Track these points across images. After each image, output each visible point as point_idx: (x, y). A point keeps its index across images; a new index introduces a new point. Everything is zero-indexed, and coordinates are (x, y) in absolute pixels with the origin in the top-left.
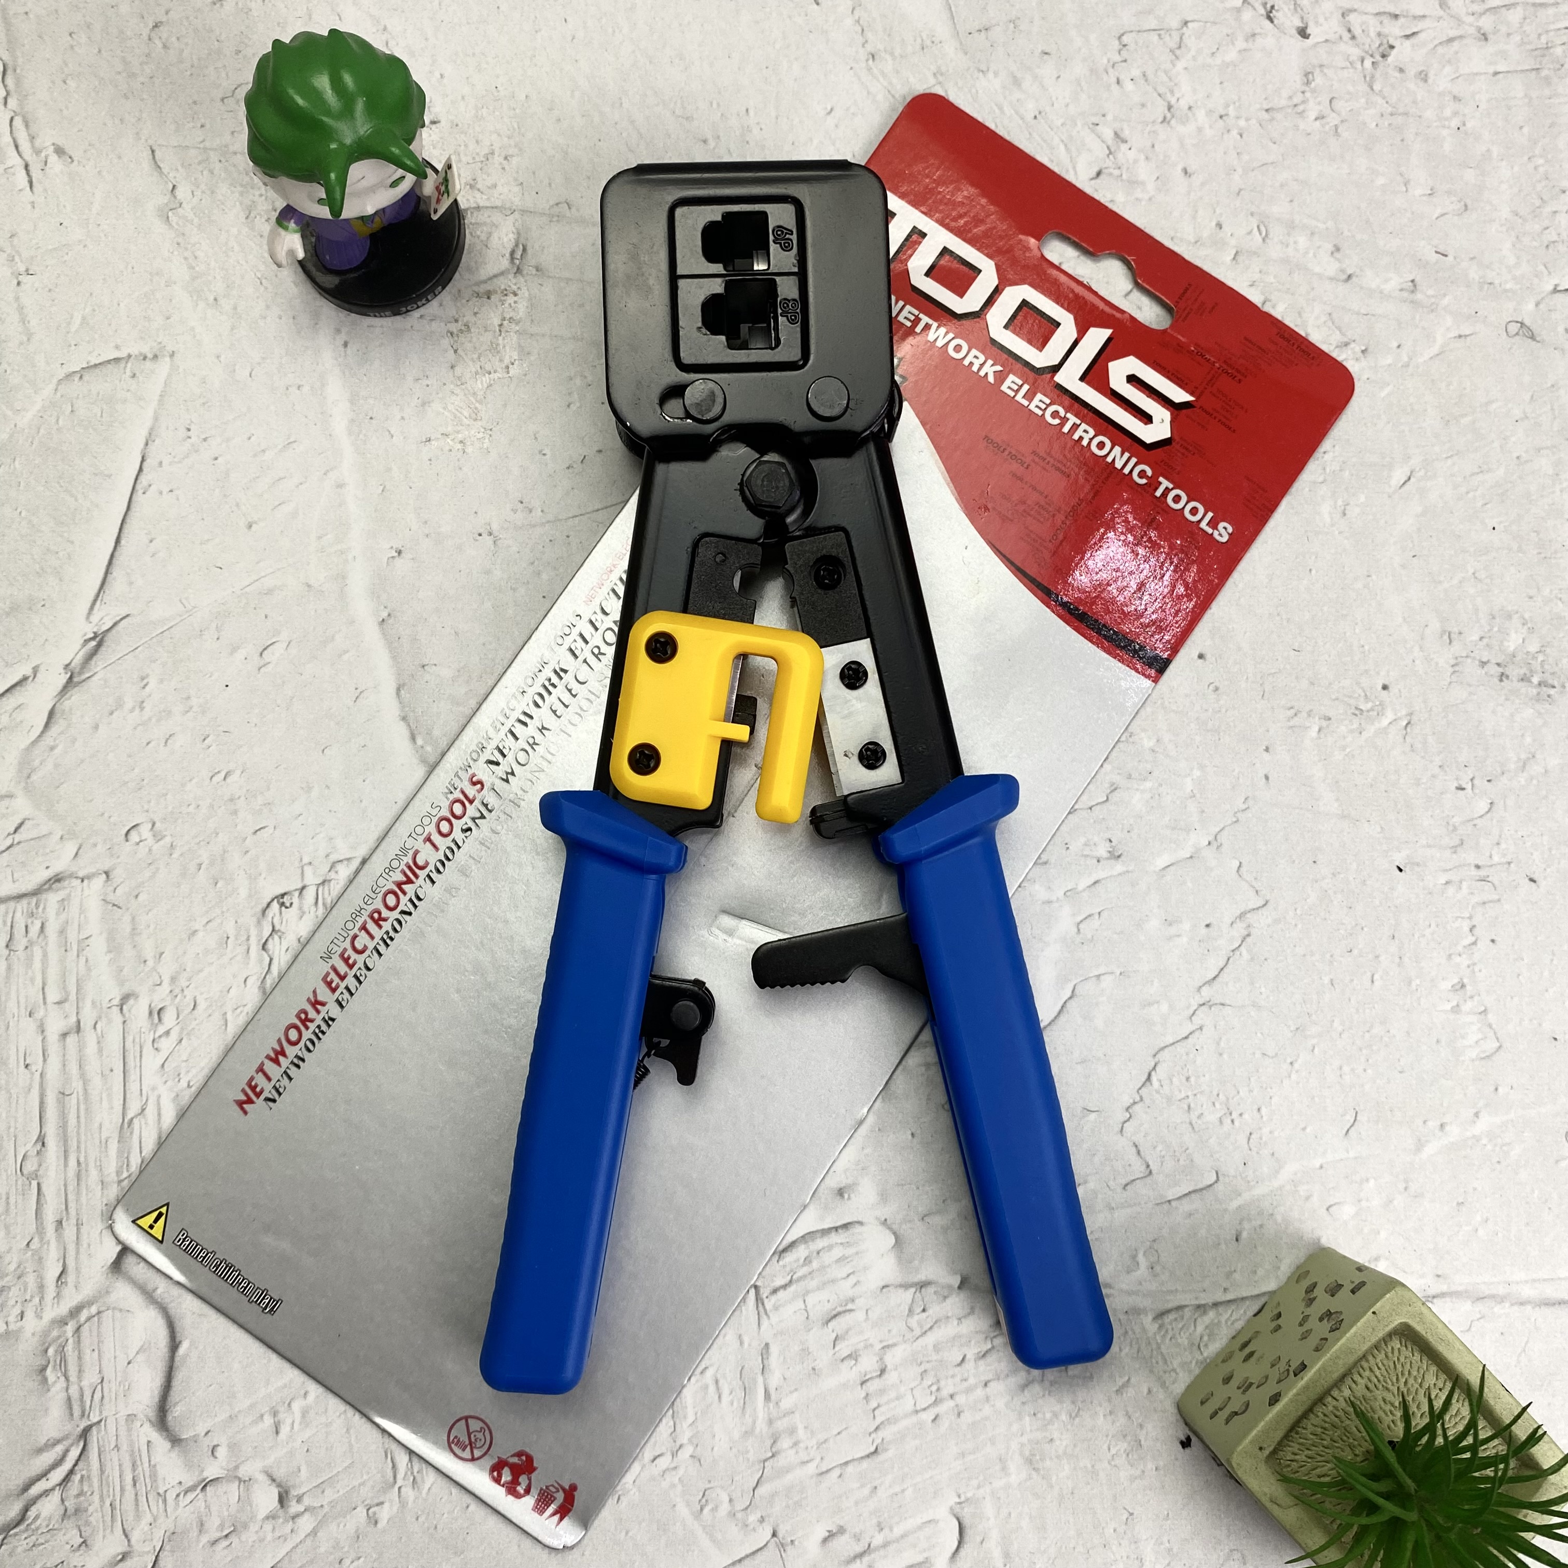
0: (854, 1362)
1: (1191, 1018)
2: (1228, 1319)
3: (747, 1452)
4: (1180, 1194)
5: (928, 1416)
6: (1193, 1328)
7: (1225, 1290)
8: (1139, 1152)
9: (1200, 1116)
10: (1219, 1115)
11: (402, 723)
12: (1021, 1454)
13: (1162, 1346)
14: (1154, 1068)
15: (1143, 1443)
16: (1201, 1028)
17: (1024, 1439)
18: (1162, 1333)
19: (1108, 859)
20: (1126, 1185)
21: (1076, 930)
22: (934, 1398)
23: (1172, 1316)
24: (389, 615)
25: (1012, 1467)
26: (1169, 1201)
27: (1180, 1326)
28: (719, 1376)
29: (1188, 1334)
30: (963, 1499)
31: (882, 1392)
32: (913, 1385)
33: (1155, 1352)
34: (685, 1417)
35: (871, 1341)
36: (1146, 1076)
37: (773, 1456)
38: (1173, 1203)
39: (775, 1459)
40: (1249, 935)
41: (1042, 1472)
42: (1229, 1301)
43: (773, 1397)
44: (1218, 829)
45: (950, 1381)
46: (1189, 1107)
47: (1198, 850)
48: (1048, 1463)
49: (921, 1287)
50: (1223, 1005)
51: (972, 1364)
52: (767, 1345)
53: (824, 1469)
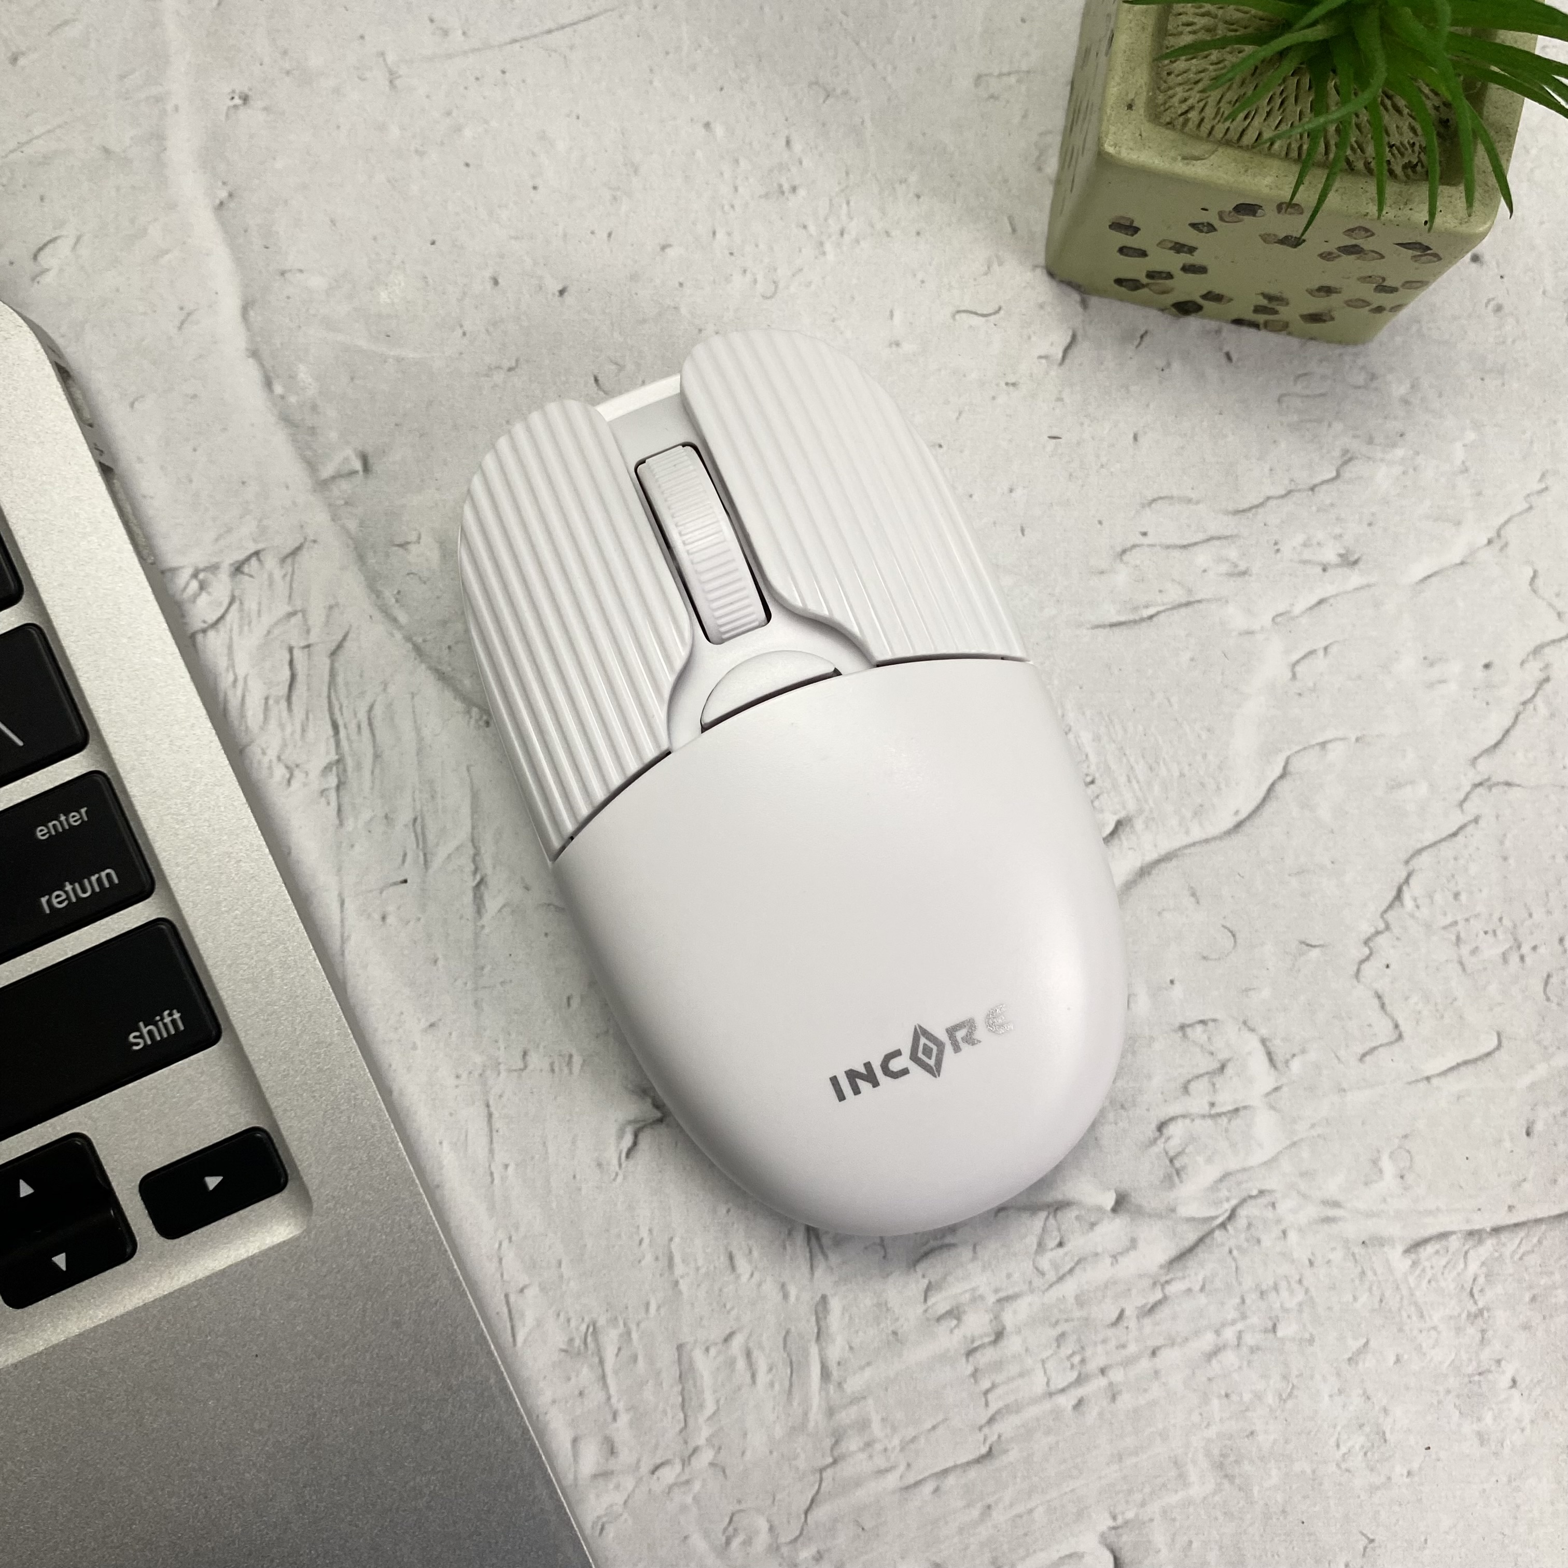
0: (954, 1322)
1: (1461, 804)
2: (1514, 1252)
3: (796, 1457)
4: (1444, 1068)
5: (1066, 1402)
6: (1462, 1265)
7: (1511, 1208)
8: (1383, 1006)
9: (1475, 951)
10: (1501, 950)
11: (251, 360)
12: (1208, 1454)
13: (1418, 1293)
14: (1407, 881)
15: (1388, 1436)
16: (1476, 820)
17: (1212, 1432)
18: (1418, 1272)
19: (1338, 566)
20: (1364, 1055)
21: (1290, 675)
22: (1075, 1375)
23: (1430, 1249)
24: (231, 195)
25: (1193, 1477)
26: (1428, 1079)
27: (1443, 1262)
28: (751, 1345)
29: (1455, 1273)
30: (1120, 1521)
31: (998, 1366)
32: (1045, 1355)
33: (1405, 1302)
34: (701, 1406)
35: (981, 1291)
36: (1394, 893)
37: (835, 1462)
38: (1435, 1081)
39: (838, 1467)
40: (1547, 680)
41: (1237, 1481)
42: (1516, 1225)
43: (835, 1373)
44: (1502, 520)
45: (1100, 1349)
46: (1458, 938)
47: (1473, 553)
48: (1247, 1467)
49: (1057, 1209)
50: (1508, 784)
51: (1133, 1324)
52: (824, 1298)
53: (911, 1480)
